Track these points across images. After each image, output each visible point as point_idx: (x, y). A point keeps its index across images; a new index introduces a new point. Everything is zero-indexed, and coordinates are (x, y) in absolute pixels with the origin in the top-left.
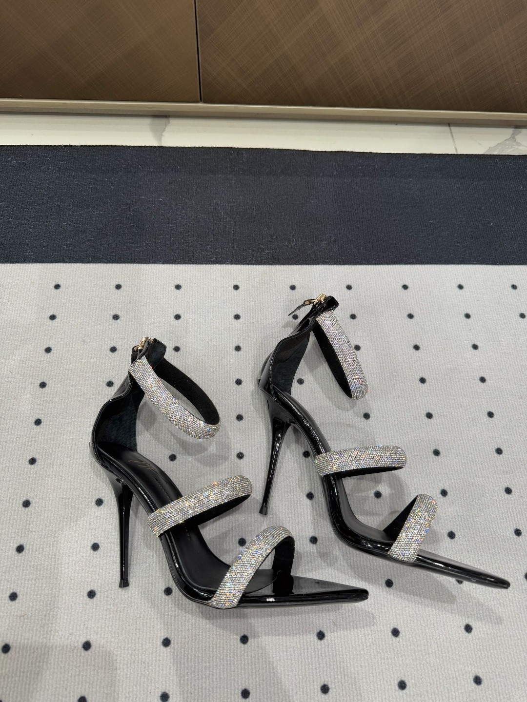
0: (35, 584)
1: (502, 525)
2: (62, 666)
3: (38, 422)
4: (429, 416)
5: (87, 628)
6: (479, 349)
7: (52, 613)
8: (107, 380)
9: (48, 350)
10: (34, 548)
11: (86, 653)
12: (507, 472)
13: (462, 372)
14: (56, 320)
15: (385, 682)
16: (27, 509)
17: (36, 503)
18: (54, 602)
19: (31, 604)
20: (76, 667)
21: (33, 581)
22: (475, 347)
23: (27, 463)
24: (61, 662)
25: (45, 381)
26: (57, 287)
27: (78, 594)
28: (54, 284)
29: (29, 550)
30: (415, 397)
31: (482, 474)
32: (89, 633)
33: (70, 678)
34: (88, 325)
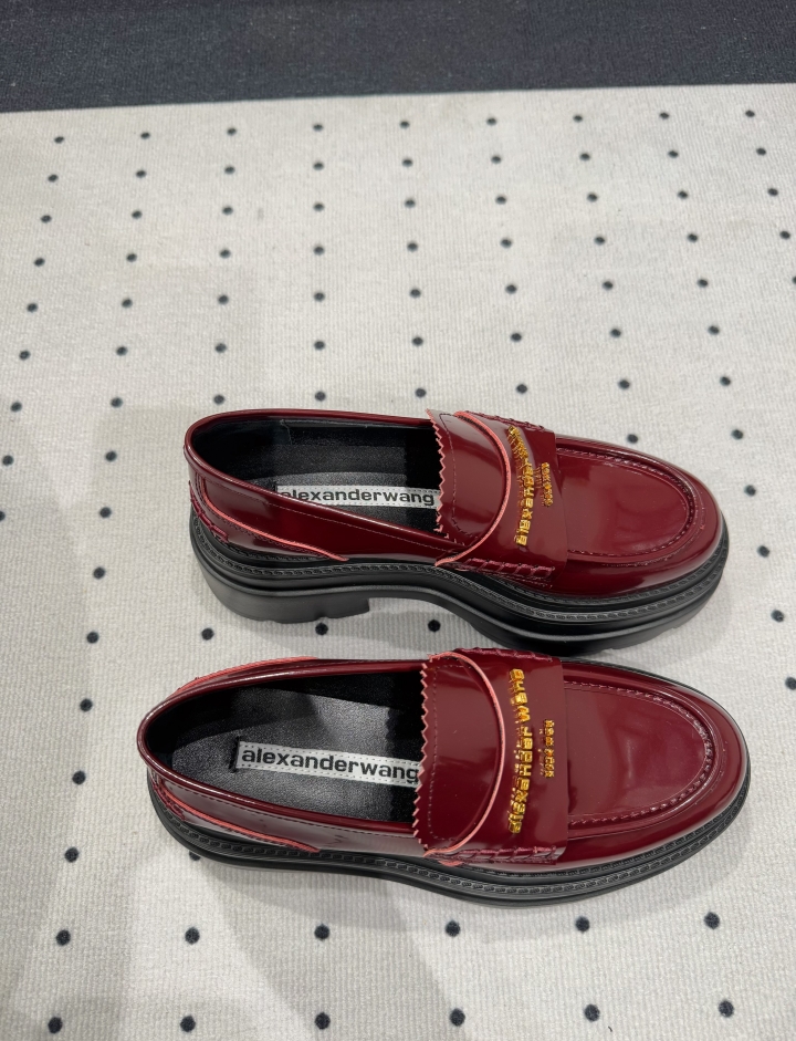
3: (127, 303)
4: (703, 283)
8: (221, 248)
9: (137, 215)
13: (753, 224)
21: (133, 495)
22: (773, 192)
23: (115, 353)
25: (135, 252)
26: (145, 135)
28: (141, 132)
29: (124, 458)
34: (192, 181)
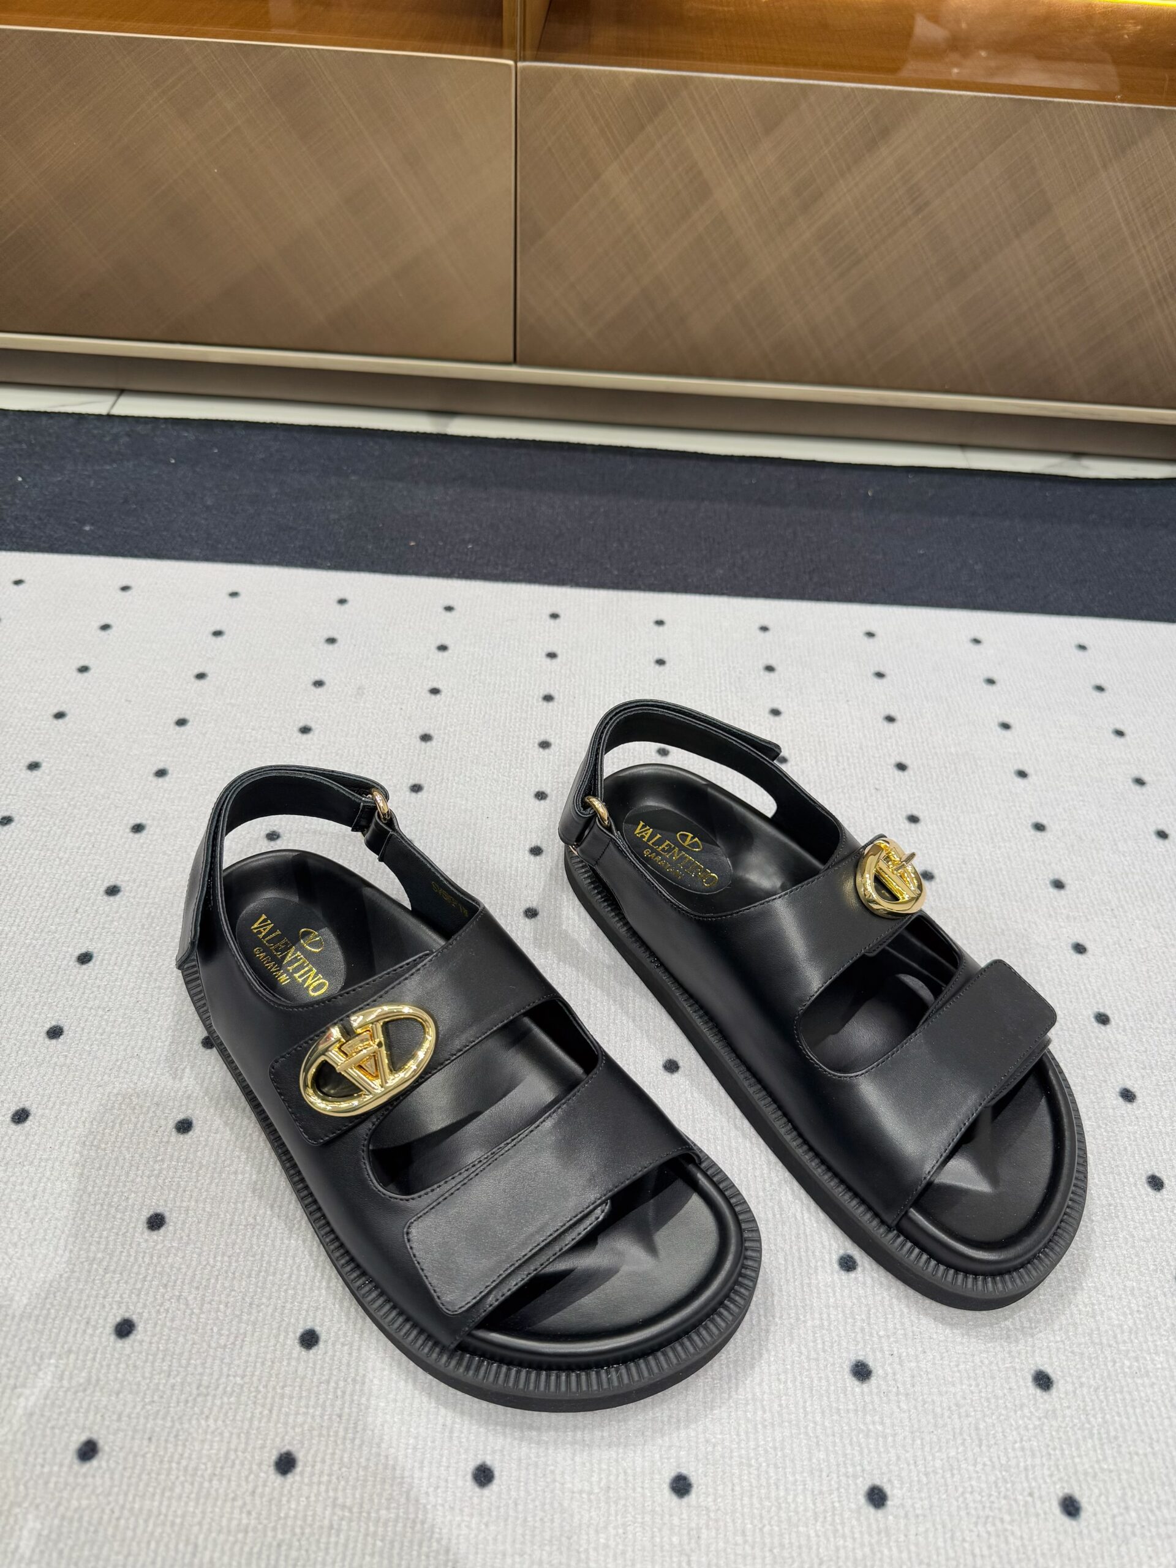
0: (101, 1017)
1: (1068, 1003)
2: (127, 1156)
5: (189, 1097)
6: (1013, 730)
7: (125, 1066)
10: (113, 958)
11: (181, 1137)
12: (1075, 919)
14: (224, 637)
15: (810, 1253)
16: (112, 898)
17: (131, 892)
18: (133, 1048)
19: (87, 1048)
20: (156, 1162)
24: (128, 1148)
27: (183, 1038)
30: (886, 790)
31: (1022, 918)
32: (191, 1106)
33: (139, 1179)
